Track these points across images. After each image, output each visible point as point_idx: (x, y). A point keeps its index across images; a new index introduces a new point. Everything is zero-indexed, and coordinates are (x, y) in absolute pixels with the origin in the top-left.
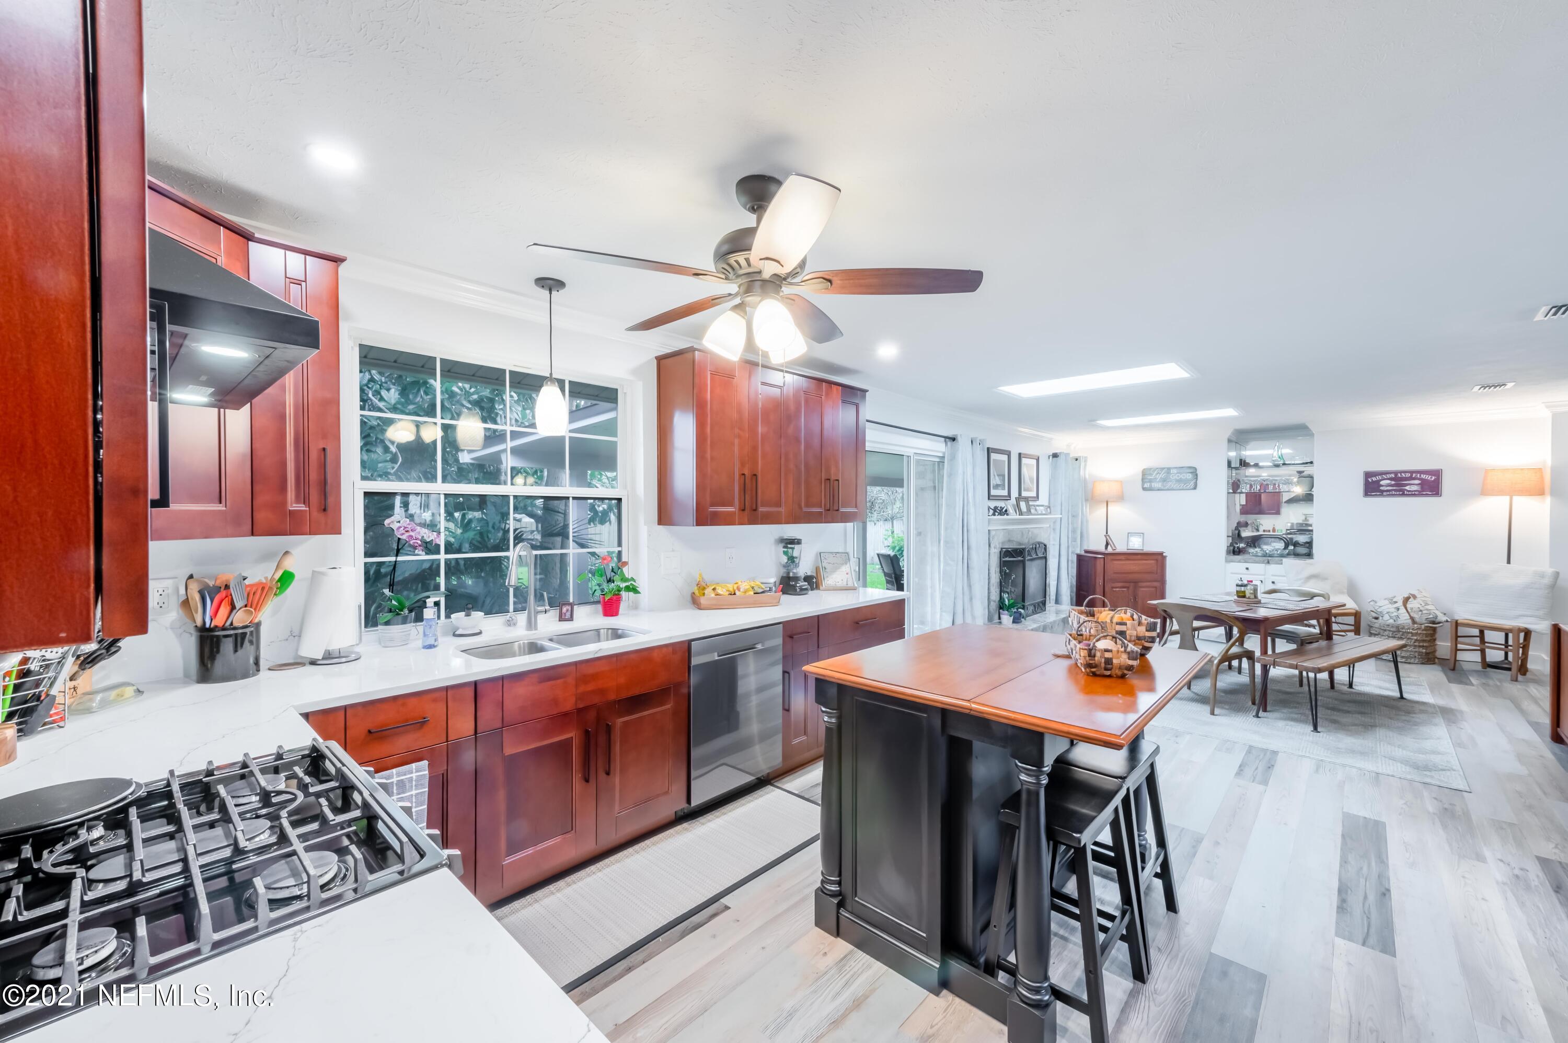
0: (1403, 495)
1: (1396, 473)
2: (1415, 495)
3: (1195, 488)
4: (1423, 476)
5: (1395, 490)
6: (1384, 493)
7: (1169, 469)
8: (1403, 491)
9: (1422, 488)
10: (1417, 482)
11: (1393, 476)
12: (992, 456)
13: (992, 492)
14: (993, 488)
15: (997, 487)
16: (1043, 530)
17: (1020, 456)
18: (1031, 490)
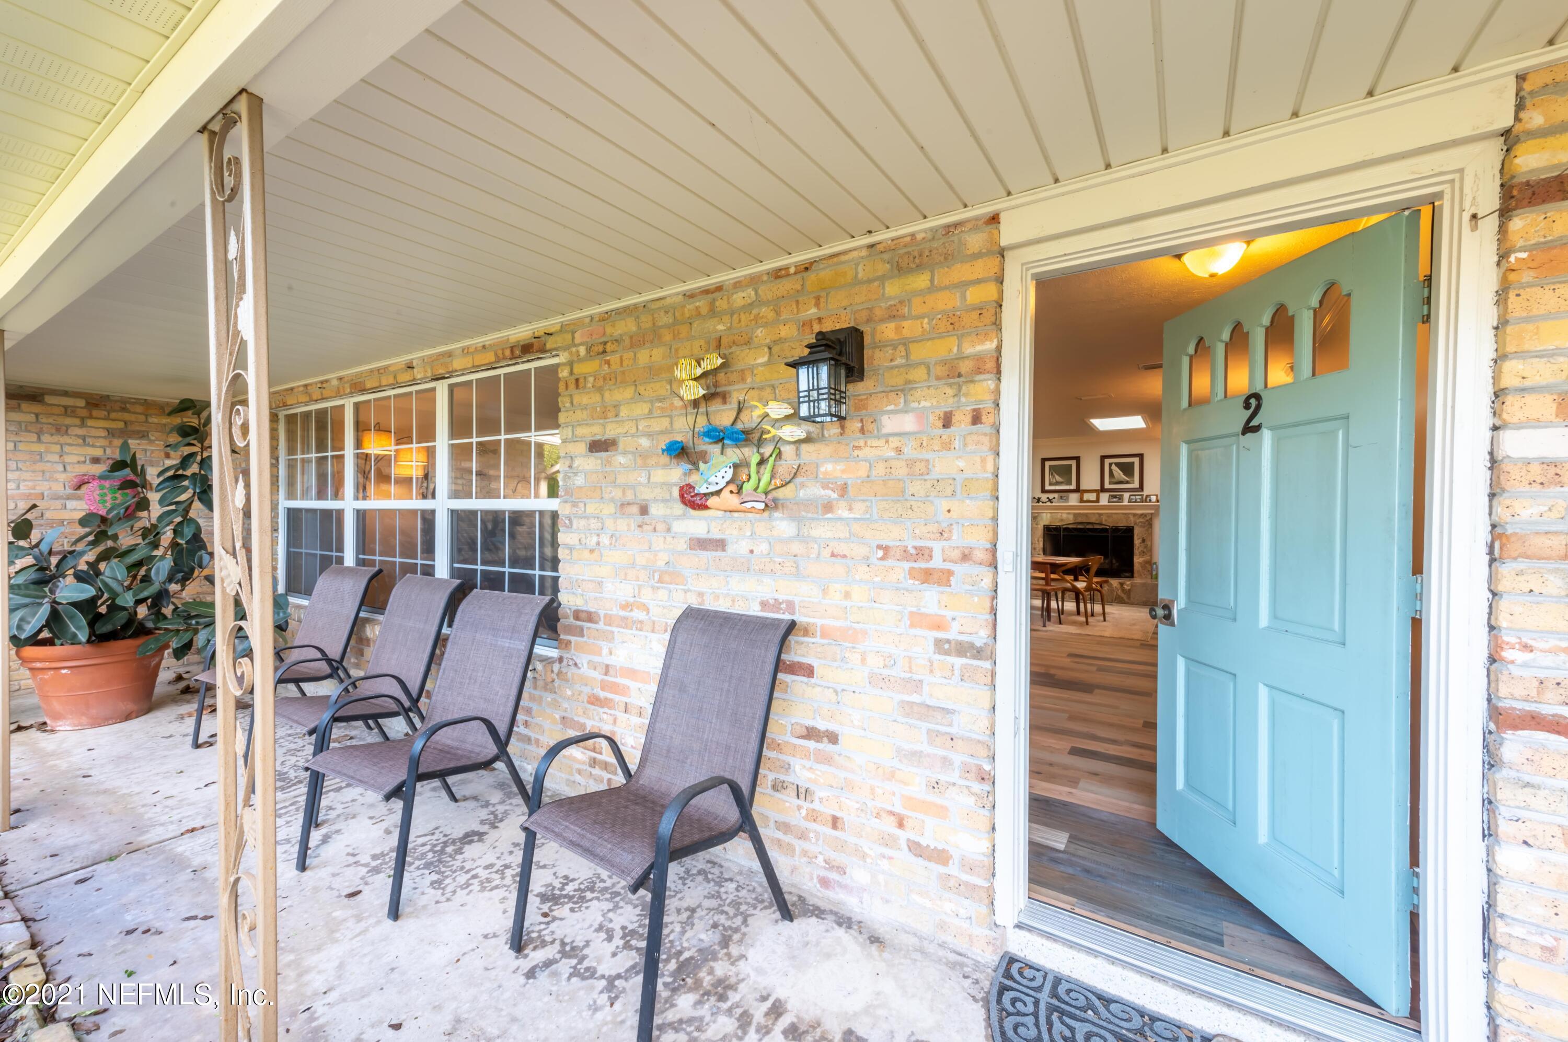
12: (1048, 464)
13: (1048, 487)
14: (1050, 484)
15: (1057, 483)
16: (1135, 515)
17: (1103, 458)
18: (1127, 482)
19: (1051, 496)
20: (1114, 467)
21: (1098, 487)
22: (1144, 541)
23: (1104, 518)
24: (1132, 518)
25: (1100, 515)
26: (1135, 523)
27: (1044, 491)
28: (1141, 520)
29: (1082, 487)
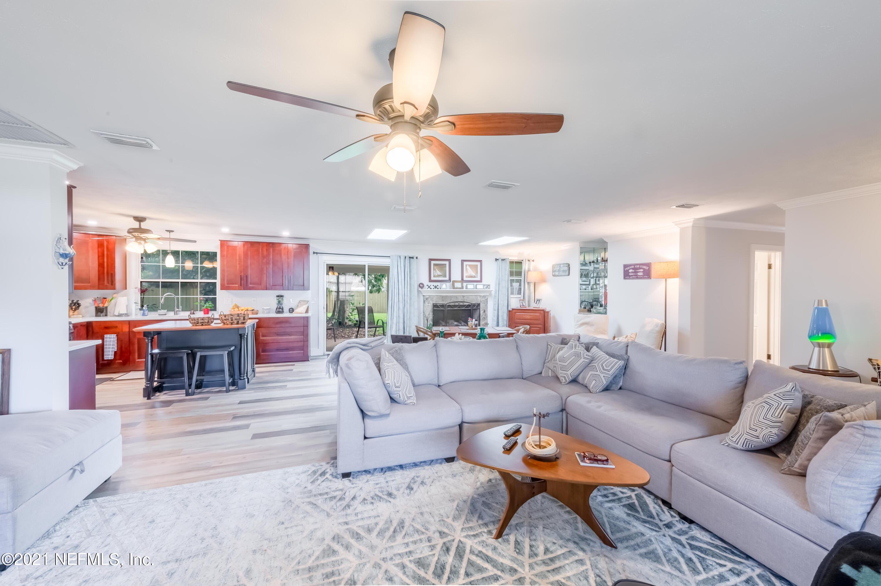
0: (637, 278)
1: (634, 265)
2: (641, 278)
3: (569, 275)
4: (644, 267)
5: (634, 275)
6: (631, 277)
7: (560, 264)
8: (637, 275)
9: (644, 274)
10: (642, 270)
11: (633, 267)
12: (433, 262)
13: (433, 278)
14: (434, 276)
15: (439, 276)
16: (480, 296)
17: (463, 261)
18: (475, 277)
19: (436, 284)
20: (468, 267)
21: (460, 279)
22: (484, 311)
23: (465, 298)
24: (479, 298)
25: (464, 296)
26: (481, 302)
27: (430, 281)
28: (484, 299)
29: (453, 279)
